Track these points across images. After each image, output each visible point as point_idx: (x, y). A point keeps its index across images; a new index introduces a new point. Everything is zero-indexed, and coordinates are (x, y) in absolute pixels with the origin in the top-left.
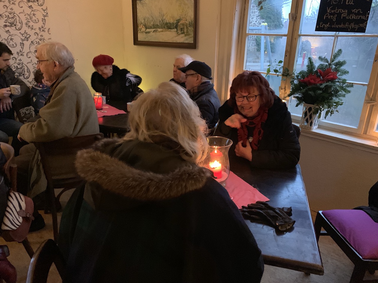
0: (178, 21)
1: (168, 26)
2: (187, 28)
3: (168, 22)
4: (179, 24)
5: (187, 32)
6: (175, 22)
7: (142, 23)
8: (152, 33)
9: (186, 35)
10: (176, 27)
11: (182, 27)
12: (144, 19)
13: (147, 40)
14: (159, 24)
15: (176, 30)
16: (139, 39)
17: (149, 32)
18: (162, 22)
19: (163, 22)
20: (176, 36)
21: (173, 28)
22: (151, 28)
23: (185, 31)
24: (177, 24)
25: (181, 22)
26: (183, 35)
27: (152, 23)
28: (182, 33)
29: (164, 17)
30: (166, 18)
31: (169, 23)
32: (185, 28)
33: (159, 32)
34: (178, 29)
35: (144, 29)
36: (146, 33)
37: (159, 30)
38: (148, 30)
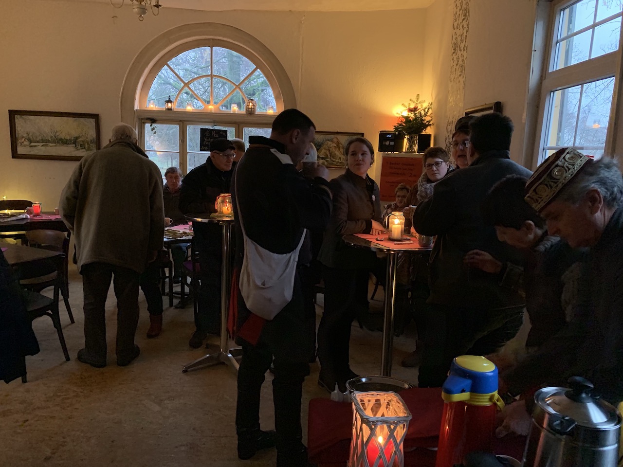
0: (77, 138)
1: (64, 142)
2: (88, 144)
3: (63, 138)
4: (78, 140)
5: (89, 147)
6: (73, 139)
7: (23, 137)
8: (40, 147)
9: (87, 150)
10: (75, 143)
11: (82, 143)
12: (28, 134)
13: (32, 153)
14: (50, 139)
15: (74, 145)
16: (19, 152)
17: (35, 146)
18: (55, 137)
19: (57, 137)
20: (74, 151)
21: (70, 144)
22: (38, 142)
23: (86, 146)
24: (76, 141)
25: (80, 139)
26: (84, 150)
27: (40, 138)
28: (82, 149)
29: (58, 134)
30: (61, 135)
31: (65, 139)
32: (86, 145)
33: (51, 146)
34: (77, 145)
35: (27, 143)
36: (31, 146)
37: (50, 144)
38: (33, 144)
